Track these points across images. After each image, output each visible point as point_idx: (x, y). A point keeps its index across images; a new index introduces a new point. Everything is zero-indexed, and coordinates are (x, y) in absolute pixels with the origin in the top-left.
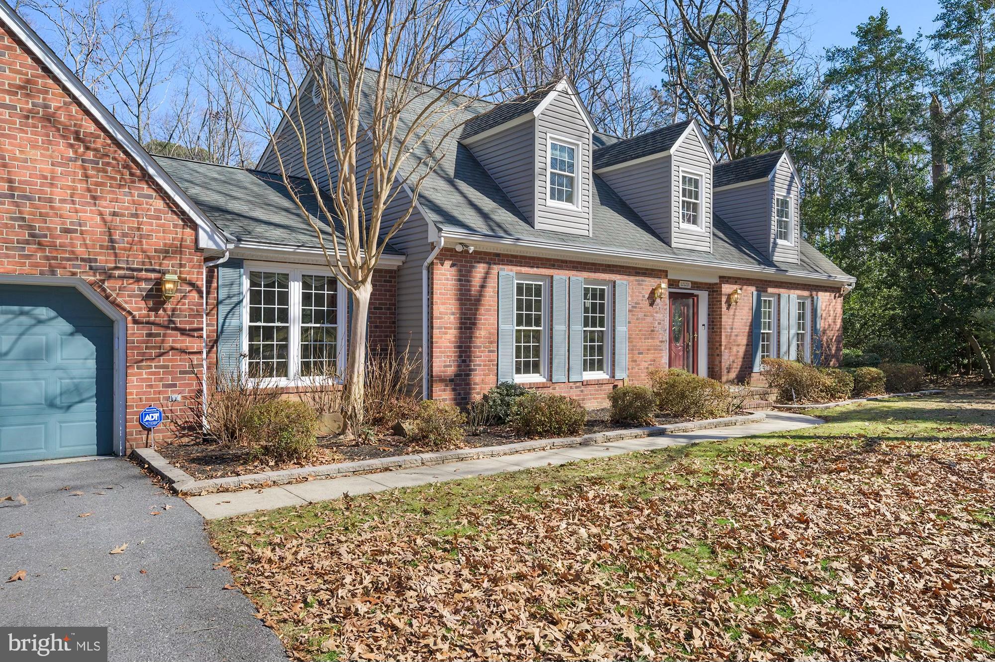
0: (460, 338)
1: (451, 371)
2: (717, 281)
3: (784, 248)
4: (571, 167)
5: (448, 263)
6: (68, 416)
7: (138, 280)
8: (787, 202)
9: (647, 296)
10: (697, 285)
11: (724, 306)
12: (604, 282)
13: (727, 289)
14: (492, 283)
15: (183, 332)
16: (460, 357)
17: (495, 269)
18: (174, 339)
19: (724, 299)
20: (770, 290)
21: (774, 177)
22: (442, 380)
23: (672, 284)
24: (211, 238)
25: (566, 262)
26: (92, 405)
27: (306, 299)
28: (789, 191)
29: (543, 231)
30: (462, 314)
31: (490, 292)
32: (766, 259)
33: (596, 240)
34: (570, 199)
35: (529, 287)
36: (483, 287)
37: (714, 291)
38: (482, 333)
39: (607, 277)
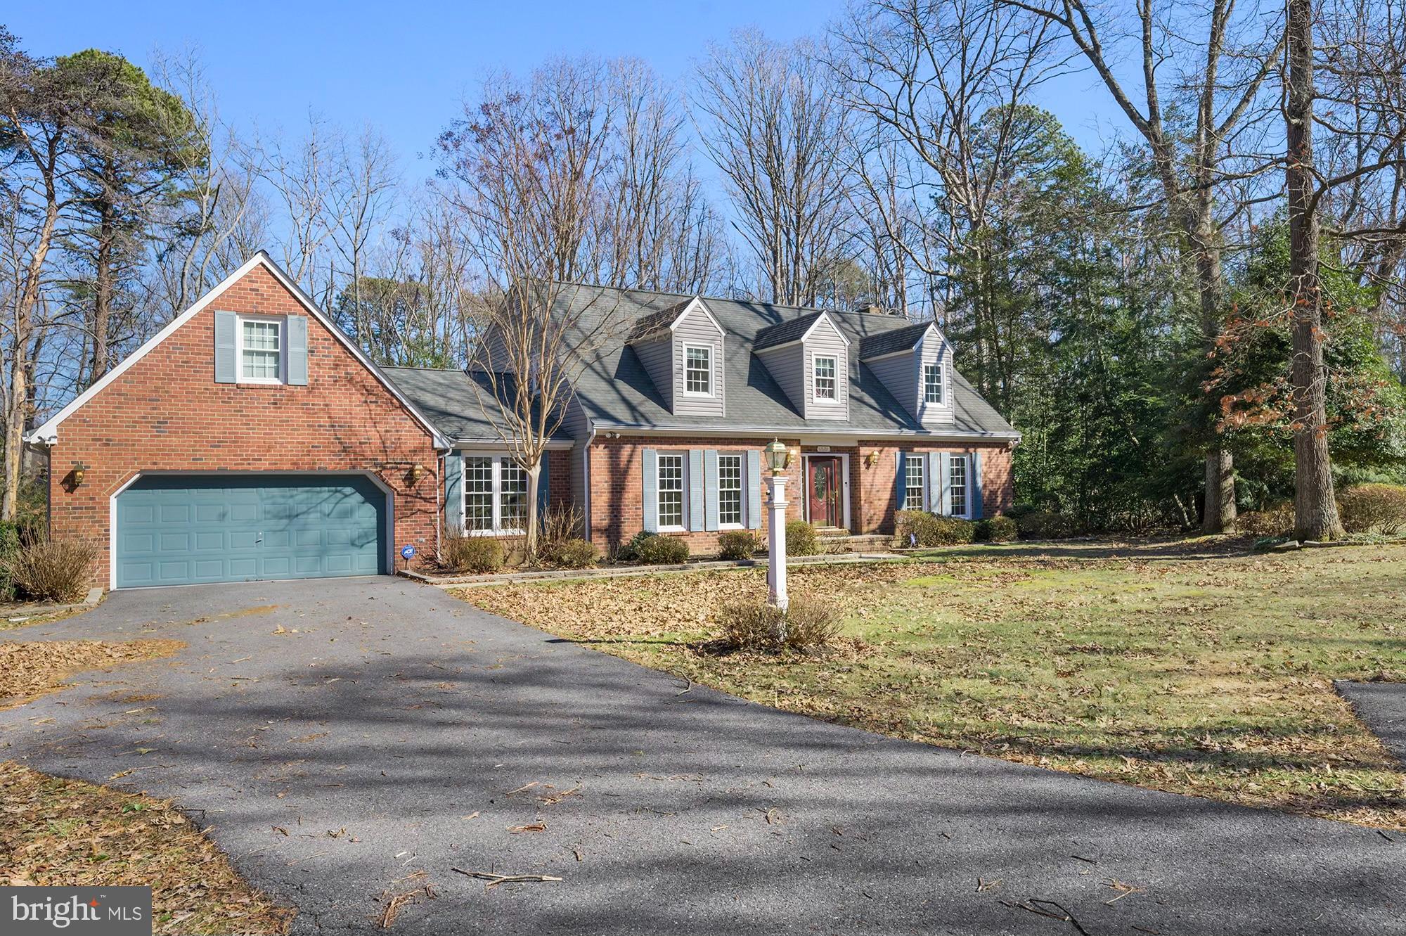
0: (612, 499)
1: (605, 523)
2: (856, 444)
3: (933, 410)
4: (706, 365)
5: (601, 447)
6: (361, 551)
7: (399, 470)
8: (938, 370)
10: (835, 449)
11: (863, 467)
12: (737, 452)
13: (864, 451)
14: (637, 458)
15: (425, 500)
16: (612, 513)
17: (640, 448)
18: (420, 505)
19: (862, 460)
20: (916, 449)
21: (921, 347)
22: (598, 530)
23: (805, 449)
24: (440, 441)
25: (701, 438)
26: (375, 544)
27: (504, 474)
28: (939, 358)
29: (680, 416)
30: (613, 482)
31: (635, 465)
32: (913, 421)
33: (729, 419)
34: (706, 388)
35: (670, 460)
36: (629, 461)
37: (853, 453)
38: (629, 496)
39: (740, 448)
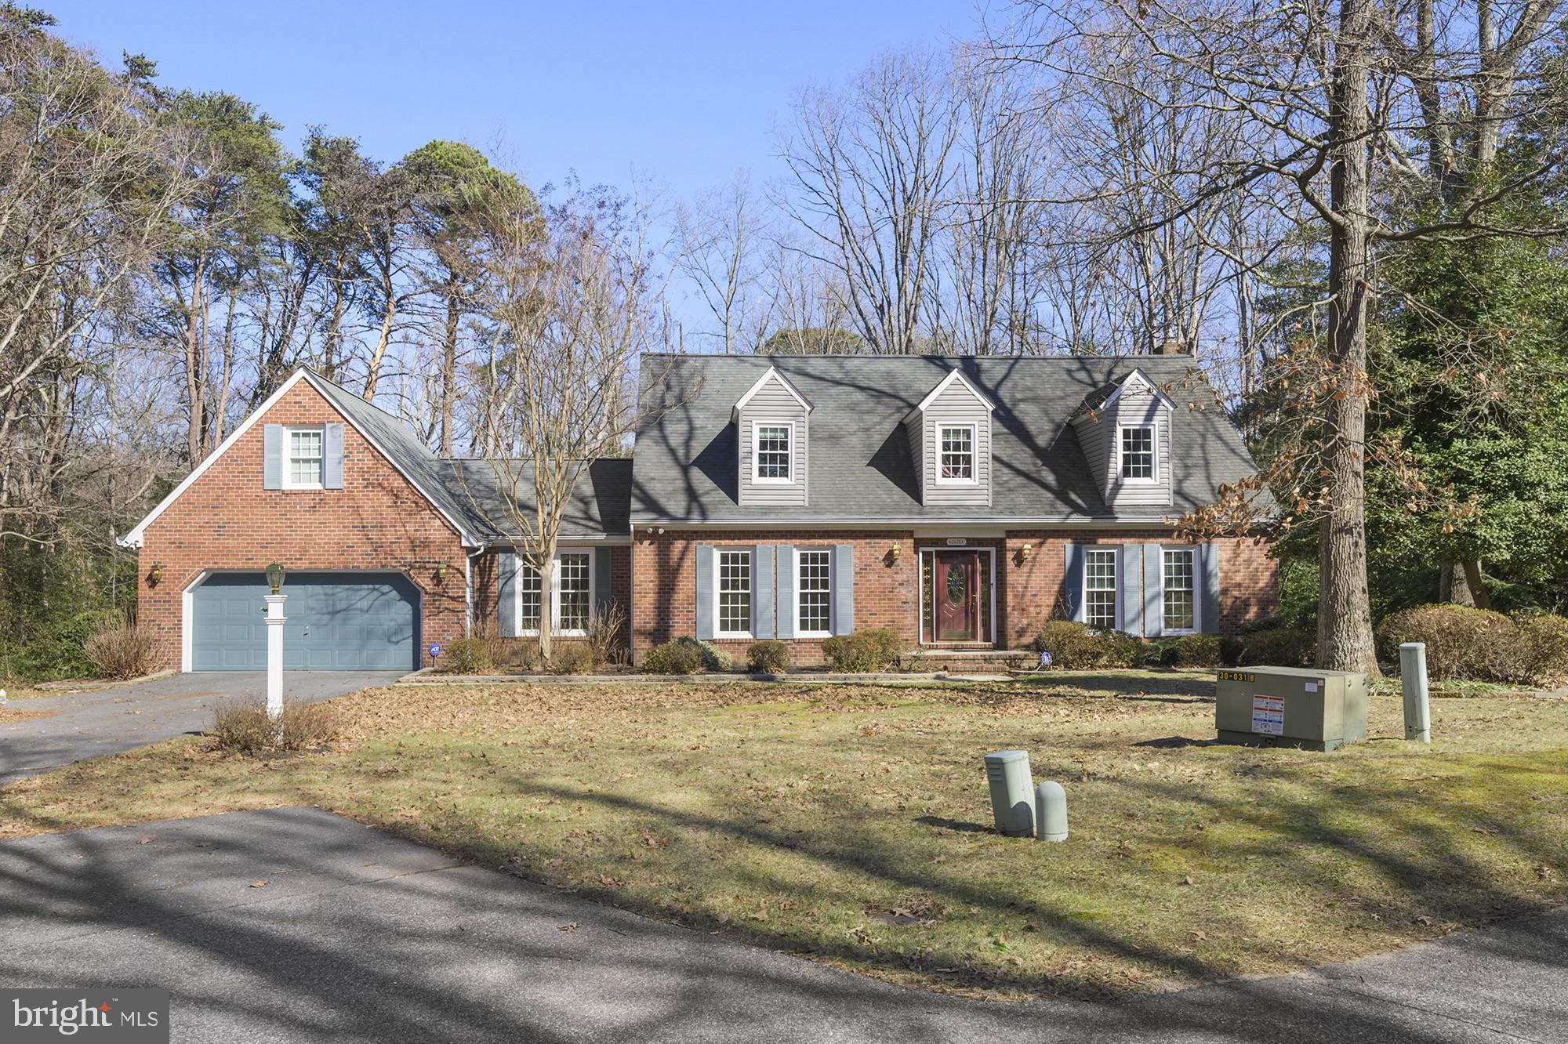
0: (659, 600)
1: (651, 626)
2: (1003, 535)
3: (1135, 487)
4: (784, 445)
5: (646, 543)
6: (396, 647)
7: (427, 569)
8: (1146, 434)
9: (882, 557)
10: (971, 541)
11: (1010, 565)
12: (821, 547)
13: (1011, 543)
14: (690, 556)
15: (453, 599)
16: (659, 615)
17: (694, 543)
18: (446, 603)
19: (1010, 556)
20: (1101, 541)
21: (1118, 398)
22: (641, 633)
24: (468, 540)
25: (773, 532)
26: (410, 641)
27: (564, 572)
28: (1149, 417)
29: (746, 507)
30: (660, 581)
31: (688, 563)
32: (1099, 502)
33: (814, 508)
34: (784, 472)
35: (735, 558)
36: (681, 559)
37: (1000, 545)
38: (680, 597)
39: (825, 542)
